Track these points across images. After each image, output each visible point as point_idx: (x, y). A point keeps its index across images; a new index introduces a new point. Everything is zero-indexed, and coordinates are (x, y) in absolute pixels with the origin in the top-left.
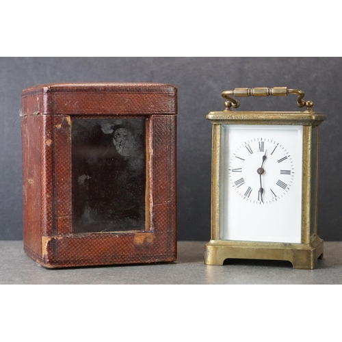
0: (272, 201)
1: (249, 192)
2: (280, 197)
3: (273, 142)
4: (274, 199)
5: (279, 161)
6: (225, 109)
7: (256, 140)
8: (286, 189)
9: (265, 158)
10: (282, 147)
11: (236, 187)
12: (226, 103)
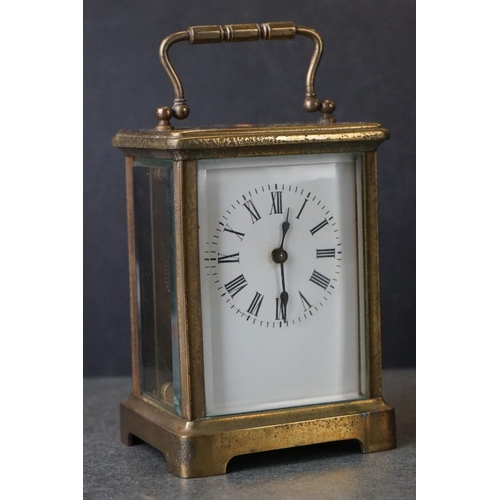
0: (303, 318)
1: (256, 303)
2: (319, 306)
3: (299, 191)
4: (307, 313)
5: (313, 231)
6: (157, 124)
7: (266, 188)
8: (329, 288)
9: (286, 227)
10: (317, 201)
11: (228, 295)
12: (160, 111)
